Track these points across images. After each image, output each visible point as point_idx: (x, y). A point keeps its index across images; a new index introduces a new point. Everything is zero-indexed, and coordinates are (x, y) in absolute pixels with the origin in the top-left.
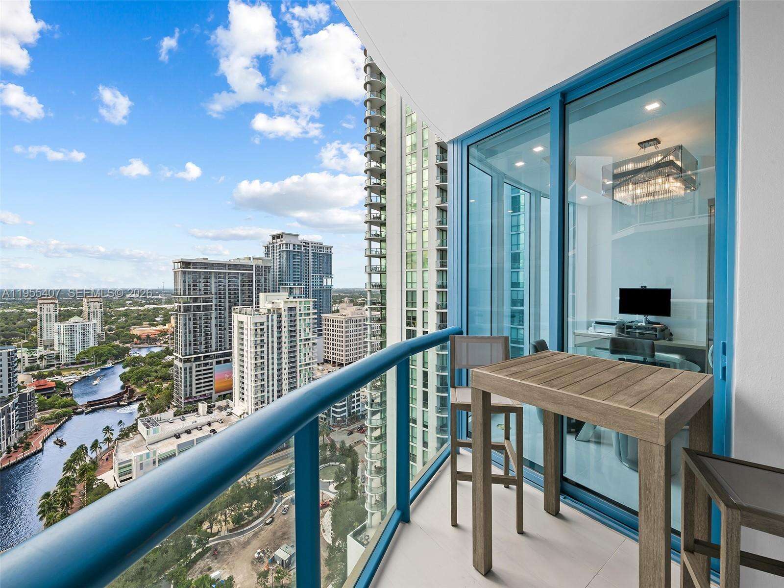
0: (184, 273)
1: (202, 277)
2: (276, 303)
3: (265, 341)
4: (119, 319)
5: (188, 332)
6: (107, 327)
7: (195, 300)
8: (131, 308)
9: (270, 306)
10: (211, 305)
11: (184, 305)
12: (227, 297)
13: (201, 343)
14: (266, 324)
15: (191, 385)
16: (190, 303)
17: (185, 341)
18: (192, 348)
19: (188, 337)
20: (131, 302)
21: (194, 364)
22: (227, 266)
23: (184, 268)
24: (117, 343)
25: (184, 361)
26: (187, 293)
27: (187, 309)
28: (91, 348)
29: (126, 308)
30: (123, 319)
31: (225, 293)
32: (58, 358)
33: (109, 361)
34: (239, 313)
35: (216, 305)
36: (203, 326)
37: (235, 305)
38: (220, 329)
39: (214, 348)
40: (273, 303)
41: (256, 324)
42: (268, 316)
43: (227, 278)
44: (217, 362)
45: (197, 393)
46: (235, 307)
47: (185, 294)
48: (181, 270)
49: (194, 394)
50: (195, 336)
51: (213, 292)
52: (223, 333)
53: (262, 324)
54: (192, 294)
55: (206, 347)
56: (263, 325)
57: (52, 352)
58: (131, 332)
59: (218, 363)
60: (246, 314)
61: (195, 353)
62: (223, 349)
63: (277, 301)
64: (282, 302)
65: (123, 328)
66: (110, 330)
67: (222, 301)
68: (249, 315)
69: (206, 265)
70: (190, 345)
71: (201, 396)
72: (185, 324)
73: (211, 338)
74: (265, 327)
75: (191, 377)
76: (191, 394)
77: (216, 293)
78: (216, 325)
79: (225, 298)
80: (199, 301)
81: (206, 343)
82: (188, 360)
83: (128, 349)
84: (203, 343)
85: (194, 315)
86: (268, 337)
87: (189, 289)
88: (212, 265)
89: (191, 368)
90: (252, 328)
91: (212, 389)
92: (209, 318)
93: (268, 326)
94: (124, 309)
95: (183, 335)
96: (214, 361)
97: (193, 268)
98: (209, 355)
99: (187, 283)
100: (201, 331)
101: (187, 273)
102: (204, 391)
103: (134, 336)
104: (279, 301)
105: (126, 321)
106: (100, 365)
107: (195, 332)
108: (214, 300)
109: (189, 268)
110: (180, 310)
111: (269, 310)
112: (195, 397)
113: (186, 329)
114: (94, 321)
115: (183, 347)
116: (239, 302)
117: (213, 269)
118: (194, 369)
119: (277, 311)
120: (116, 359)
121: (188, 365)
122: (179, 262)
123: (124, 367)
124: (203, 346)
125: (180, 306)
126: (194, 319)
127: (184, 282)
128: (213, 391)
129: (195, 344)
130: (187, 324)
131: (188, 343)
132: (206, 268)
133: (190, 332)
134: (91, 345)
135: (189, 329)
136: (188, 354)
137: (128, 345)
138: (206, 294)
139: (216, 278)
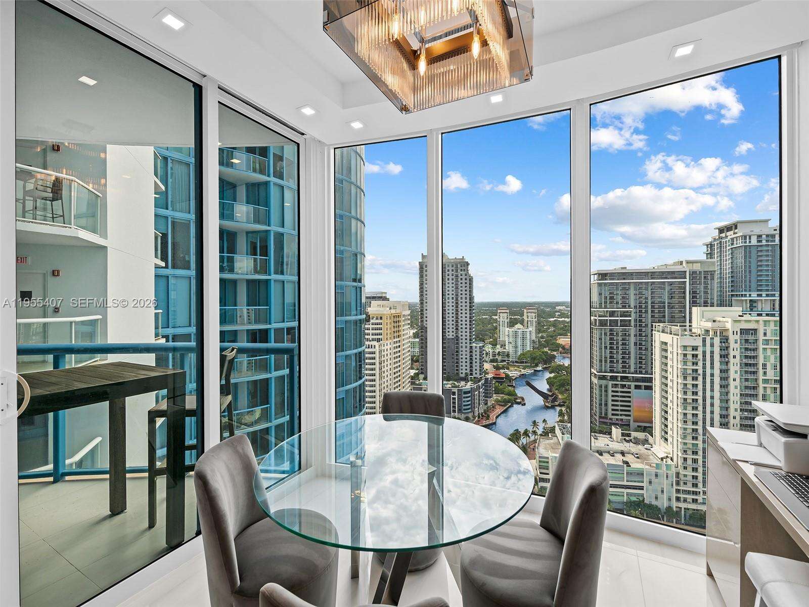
0: (600, 285)
1: (620, 288)
2: (719, 321)
3: (700, 372)
4: (549, 329)
5: (603, 347)
6: (540, 335)
7: (612, 314)
8: (559, 319)
9: (709, 325)
10: (630, 320)
11: (599, 318)
12: (650, 311)
13: (617, 361)
14: (700, 349)
15: (606, 405)
16: (606, 317)
17: (601, 356)
18: (608, 366)
19: (603, 352)
20: (559, 314)
21: (611, 383)
22: (650, 274)
23: (600, 280)
24: (546, 350)
25: (599, 377)
26: (603, 306)
27: (603, 324)
28: (528, 351)
29: (555, 319)
30: (552, 329)
31: (646, 307)
32: (508, 355)
33: (540, 365)
34: (662, 332)
35: (636, 320)
36: (620, 343)
37: (660, 321)
38: (640, 349)
39: (632, 370)
40: (714, 321)
41: (685, 347)
42: (704, 341)
43: (650, 288)
44: (635, 386)
45: (613, 415)
46: (657, 324)
47: (601, 308)
48: (597, 282)
49: (610, 416)
50: (611, 353)
51: (632, 304)
52: (643, 353)
53: (695, 348)
54: (608, 307)
55: (623, 367)
56: (697, 349)
57: (505, 350)
58: (557, 342)
59: (637, 387)
60: (671, 334)
61: (612, 371)
62: (644, 372)
63: (721, 319)
64: (730, 320)
65: (552, 337)
66: (542, 337)
67: (643, 316)
68: (674, 335)
69: (625, 275)
70: (606, 361)
71: (617, 419)
72: (600, 339)
73: (629, 358)
74: (700, 353)
75: (606, 396)
76: (606, 414)
77: (635, 307)
78: (635, 344)
79: (646, 312)
80: (616, 315)
81: (623, 362)
82: (603, 378)
83: (554, 357)
84: (620, 361)
85: (611, 330)
86: (704, 367)
87: (606, 302)
88: (631, 275)
89: (606, 387)
90: (680, 352)
91: (629, 416)
92: (627, 335)
93: (704, 353)
94: (553, 319)
95: (598, 349)
96: (633, 384)
97: (610, 279)
98: (628, 377)
99: (603, 296)
100: (617, 348)
101: (603, 285)
102: (621, 415)
103: (559, 345)
104: (724, 319)
105: (554, 331)
106: (533, 367)
107: (611, 348)
108: (633, 315)
109: (606, 279)
110: (596, 324)
111: (707, 331)
112: (611, 419)
113: (601, 343)
114: (530, 329)
115: (598, 363)
116: (665, 318)
117: (633, 279)
118: (610, 389)
119: (721, 333)
120: (544, 364)
121: (603, 382)
122: (594, 274)
123: (550, 373)
124: (620, 366)
125: (596, 320)
126: (611, 334)
127: (600, 294)
128: (631, 418)
129: (611, 362)
130: (603, 339)
131: (603, 359)
132: (624, 279)
133: (606, 348)
134: (528, 349)
135: (605, 344)
136: (603, 370)
137: (555, 353)
138: (624, 307)
139: (635, 290)
